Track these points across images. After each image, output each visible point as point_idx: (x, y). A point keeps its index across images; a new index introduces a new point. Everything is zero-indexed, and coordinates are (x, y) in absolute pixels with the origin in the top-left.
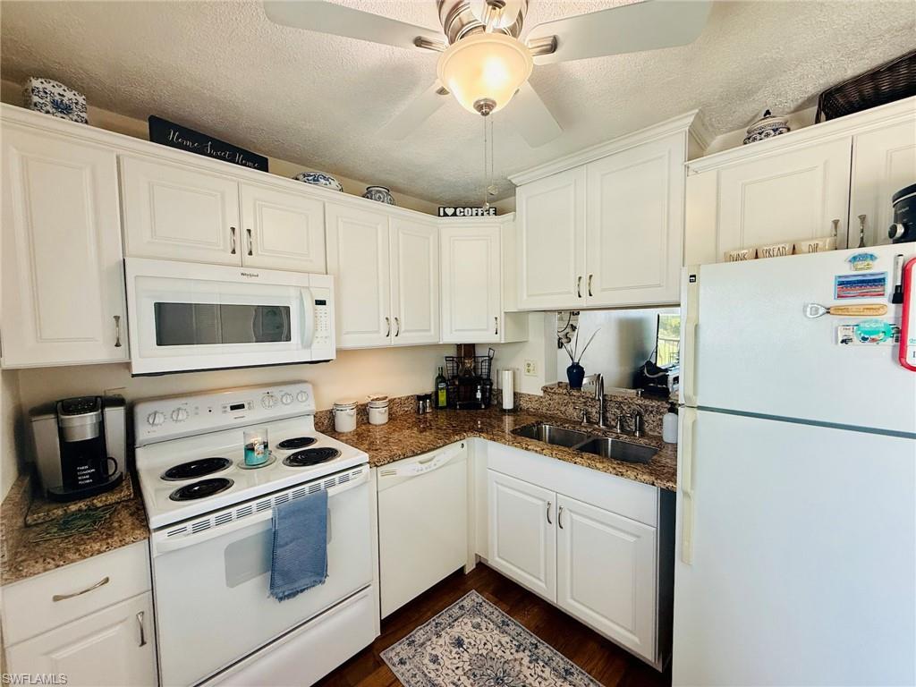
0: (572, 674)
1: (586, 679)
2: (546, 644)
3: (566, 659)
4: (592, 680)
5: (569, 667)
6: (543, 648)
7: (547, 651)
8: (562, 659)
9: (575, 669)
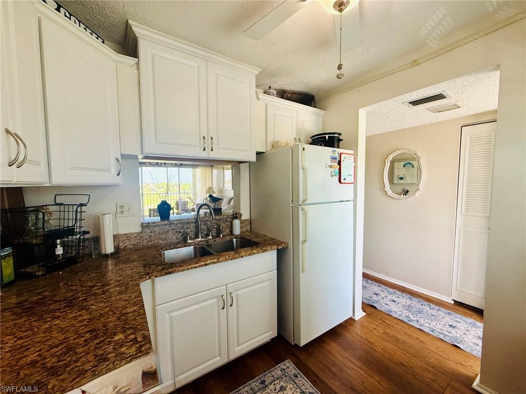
0: (264, 381)
1: (269, 375)
2: (241, 387)
3: (254, 380)
4: (270, 372)
5: (260, 380)
6: (244, 391)
7: (246, 389)
8: (254, 382)
9: (261, 377)
